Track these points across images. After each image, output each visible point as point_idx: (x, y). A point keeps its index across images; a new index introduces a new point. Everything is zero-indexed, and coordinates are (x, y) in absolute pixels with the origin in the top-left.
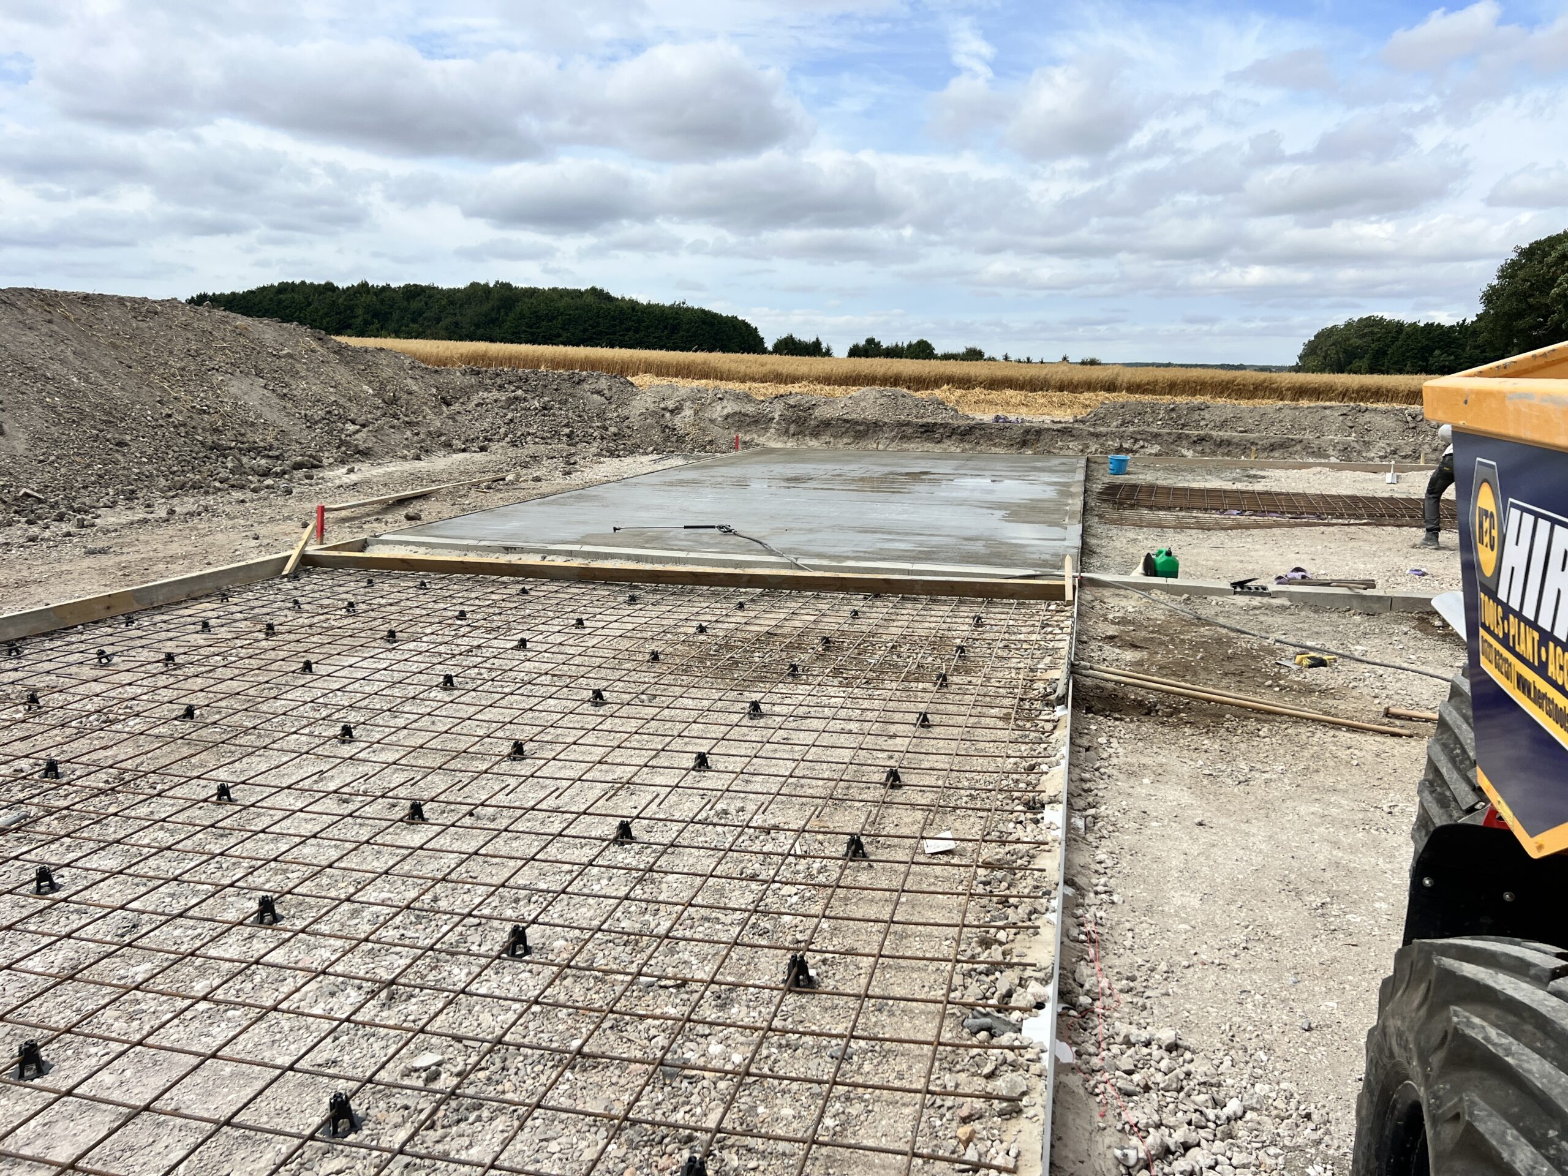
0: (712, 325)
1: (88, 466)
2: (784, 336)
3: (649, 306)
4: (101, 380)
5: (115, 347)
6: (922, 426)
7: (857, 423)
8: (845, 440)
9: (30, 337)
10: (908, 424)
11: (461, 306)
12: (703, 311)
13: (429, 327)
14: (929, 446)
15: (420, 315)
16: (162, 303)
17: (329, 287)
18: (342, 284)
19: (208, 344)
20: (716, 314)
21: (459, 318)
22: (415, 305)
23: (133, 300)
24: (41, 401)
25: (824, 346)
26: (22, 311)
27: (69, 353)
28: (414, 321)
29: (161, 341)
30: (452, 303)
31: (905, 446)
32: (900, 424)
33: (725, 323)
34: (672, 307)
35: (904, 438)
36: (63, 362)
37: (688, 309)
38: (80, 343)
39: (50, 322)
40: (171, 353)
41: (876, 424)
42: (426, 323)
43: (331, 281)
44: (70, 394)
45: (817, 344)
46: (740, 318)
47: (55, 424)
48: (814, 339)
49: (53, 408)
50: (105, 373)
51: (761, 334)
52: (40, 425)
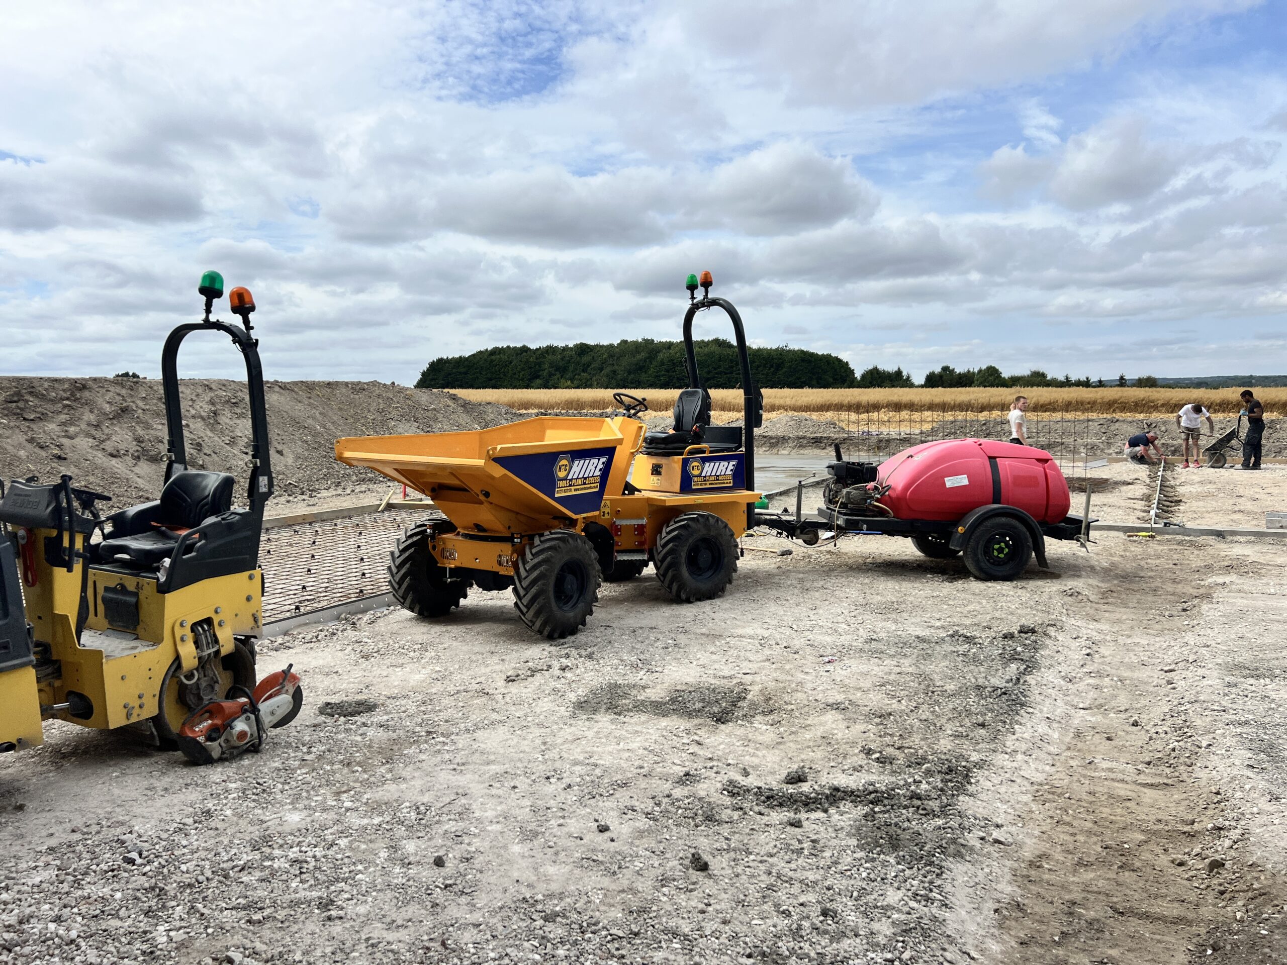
0: (809, 362)
1: (320, 470)
2: (870, 367)
3: (759, 350)
4: (332, 427)
5: (340, 409)
6: (813, 439)
7: (771, 438)
8: (764, 449)
9: (299, 406)
10: (804, 438)
11: (618, 358)
12: (802, 352)
13: (594, 375)
14: (817, 452)
15: (588, 366)
16: (368, 384)
17: (525, 349)
18: (533, 346)
19: (390, 405)
20: (813, 354)
21: (616, 367)
22: (585, 359)
23: (353, 383)
24: (301, 439)
25: (905, 374)
26: (296, 393)
27: (317, 414)
28: (584, 371)
29: (365, 405)
30: (611, 356)
31: (802, 452)
32: (799, 438)
33: (821, 360)
34: (777, 350)
35: (801, 446)
36: (314, 418)
37: (790, 351)
38: (324, 408)
39: (310, 398)
40: (369, 411)
41: (783, 438)
42: (592, 372)
43: (526, 344)
44: (316, 434)
45: (899, 373)
46: (833, 355)
47: (307, 450)
48: (896, 369)
49: (306, 442)
50: (334, 423)
51: (852, 366)
52: (300, 450)
